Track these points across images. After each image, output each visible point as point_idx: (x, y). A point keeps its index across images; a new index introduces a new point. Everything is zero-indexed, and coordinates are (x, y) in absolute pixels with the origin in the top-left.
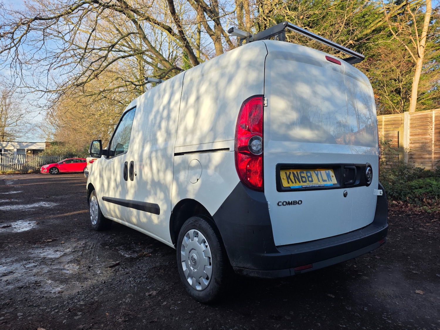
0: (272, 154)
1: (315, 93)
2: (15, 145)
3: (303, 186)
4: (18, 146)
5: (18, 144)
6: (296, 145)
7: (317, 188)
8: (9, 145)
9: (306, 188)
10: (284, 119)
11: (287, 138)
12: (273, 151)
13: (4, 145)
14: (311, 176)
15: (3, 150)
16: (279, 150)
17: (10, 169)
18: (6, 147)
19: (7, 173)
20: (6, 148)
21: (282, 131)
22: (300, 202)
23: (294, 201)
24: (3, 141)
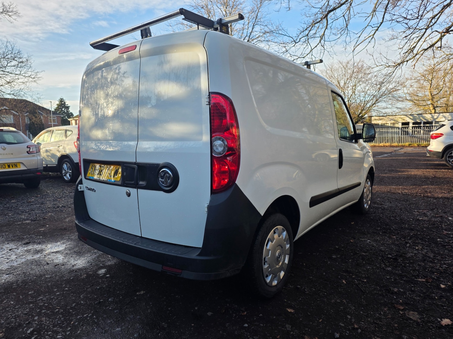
2: (446, 116)
4: (450, 116)
5: (449, 115)
8: (440, 116)
13: (435, 117)
15: (434, 122)
17: (426, 142)
18: (437, 118)
19: (422, 145)
20: (437, 120)
24: (435, 113)
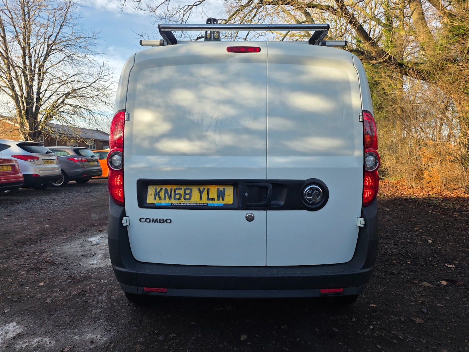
0: (132, 169)
1: (201, 98)
3: (172, 204)
6: (164, 159)
7: (194, 207)
9: (177, 206)
10: (148, 132)
11: (154, 152)
12: (133, 166)
14: (190, 194)
16: (142, 165)
21: (146, 144)
22: (169, 221)
23: (160, 219)
